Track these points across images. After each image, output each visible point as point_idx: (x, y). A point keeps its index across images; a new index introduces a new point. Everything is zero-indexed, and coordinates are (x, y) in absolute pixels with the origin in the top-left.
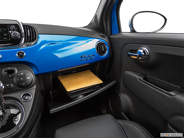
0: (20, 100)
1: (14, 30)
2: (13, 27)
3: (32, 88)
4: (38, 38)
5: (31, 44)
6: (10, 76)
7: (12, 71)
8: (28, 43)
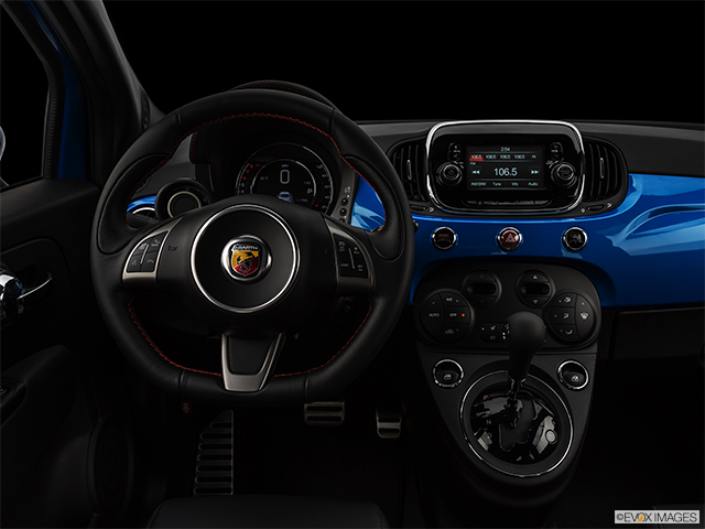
0: (556, 379)
1: (559, 159)
2: (559, 148)
3: (589, 351)
4: (629, 189)
5: (603, 206)
6: (536, 301)
7: (541, 289)
8: (594, 200)
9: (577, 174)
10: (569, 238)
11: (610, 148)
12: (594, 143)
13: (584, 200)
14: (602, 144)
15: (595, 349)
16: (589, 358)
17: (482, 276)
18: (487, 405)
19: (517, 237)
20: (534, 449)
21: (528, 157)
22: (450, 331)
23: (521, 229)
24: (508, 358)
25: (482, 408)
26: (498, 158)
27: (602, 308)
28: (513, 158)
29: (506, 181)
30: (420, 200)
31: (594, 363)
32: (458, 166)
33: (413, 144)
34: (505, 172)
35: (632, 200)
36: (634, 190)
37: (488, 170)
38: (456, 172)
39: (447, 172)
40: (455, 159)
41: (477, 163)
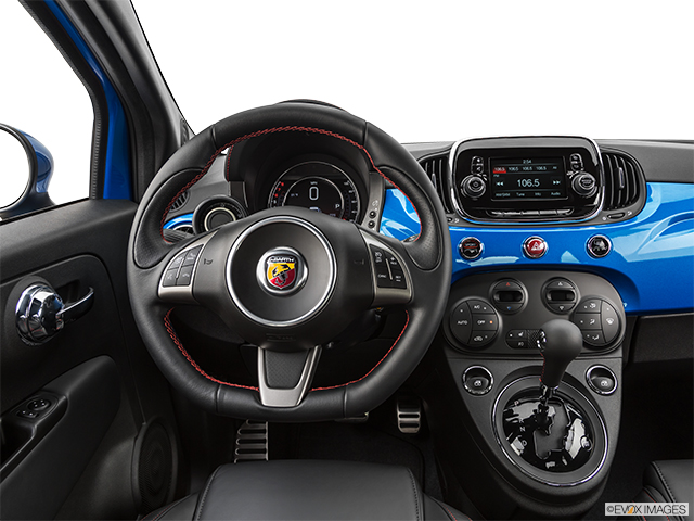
0: (584, 382)
1: (579, 170)
2: (578, 160)
3: (616, 355)
4: (648, 192)
5: (624, 214)
6: (562, 308)
7: (566, 295)
8: (613, 209)
9: (598, 184)
10: (593, 246)
11: (627, 159)
12: (611, 155)
13: (604, 209)
14: (618, 156)
15: (620, 353)
16: (615, 362)
17: (508, 284)
18: (516, 410)
20: (567, 454)
21: (549, 168)
22: (479, 338)
23: (546, 237)
24: (541, 363)
25: (510, 413)
26: (521, 170)
27: (626, 313)
28: (534, 169)
29: (530, 192)
31: (620, 367)
32: (482, 178)
33: (437, 159)
34: (528, 183)
35: (652, 208)
37: (511, 181)
38: (480, 184)
39: (471, 184)
40: (478, 172)
41: (501, 175)
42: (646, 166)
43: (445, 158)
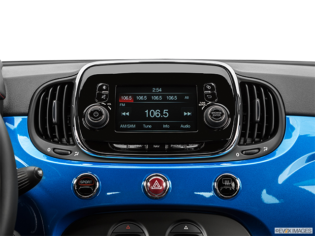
5: (259, 149)
8: (251, 144)
9: (232, 115)
10: (220, 184)
11: (267, 89)
12: (251, 84)
13: (239, 144)
14: (259, 85)
19: (164, 184)
21: (181, 98)
23: (170, 174)
26: (149, 99)
28: (164, 99)
29: (157, 124)
30: (68, 143)
32: (106, 107)
33: (62, 84)
34: (156, 113)
35: (288, 145)
36: (293, 129)
37: (137, 111)
38: (101, 114)
39: (91, 114)
40: (103, 100)
41: (127, 104)
42: (287, 98)
43: (71, 83)
